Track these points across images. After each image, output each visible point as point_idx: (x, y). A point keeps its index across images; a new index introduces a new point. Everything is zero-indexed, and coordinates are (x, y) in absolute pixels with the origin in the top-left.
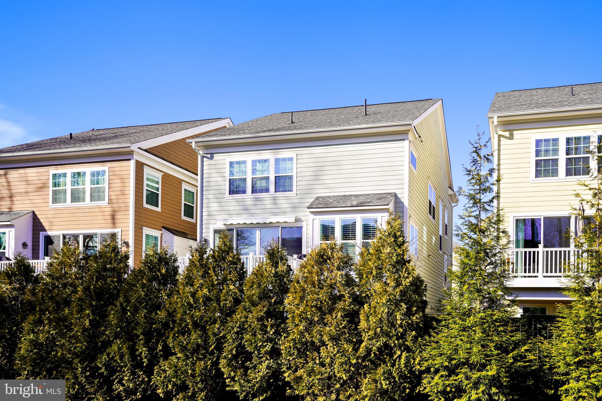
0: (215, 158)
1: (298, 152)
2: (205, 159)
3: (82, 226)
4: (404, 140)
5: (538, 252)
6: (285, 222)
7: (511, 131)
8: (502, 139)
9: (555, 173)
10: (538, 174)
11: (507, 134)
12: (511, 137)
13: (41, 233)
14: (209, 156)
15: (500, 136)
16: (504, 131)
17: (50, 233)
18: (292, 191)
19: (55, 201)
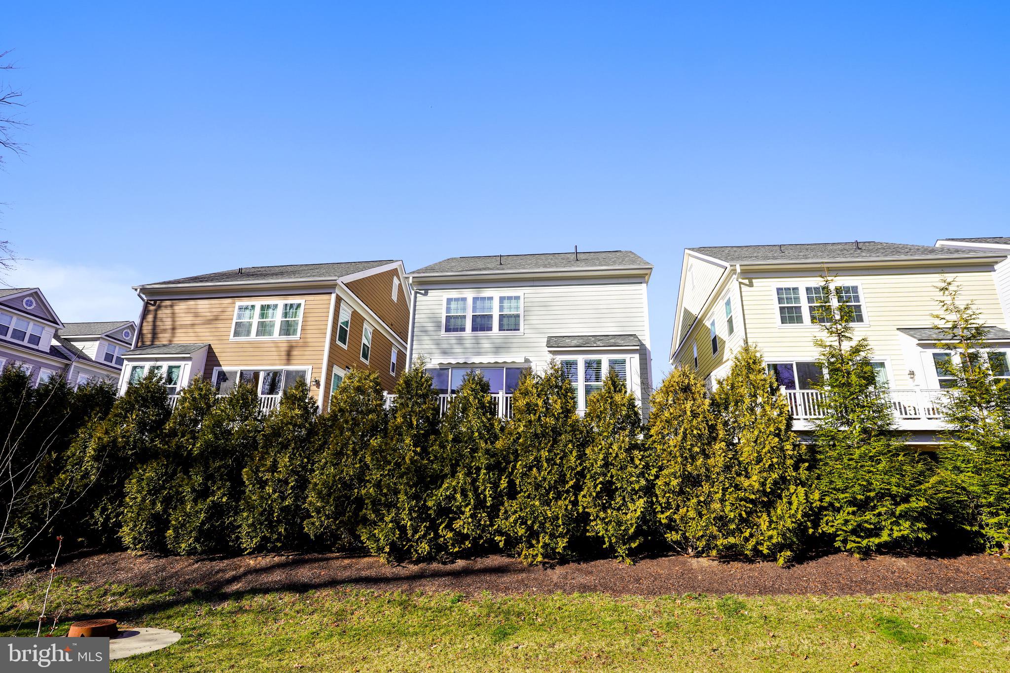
0: (429, 294)
1: (526, 291)
2: (418, 295)
3: (264, 362)
4: (641, 283)
5: (795, 394)
6: (513, 362)
7: (750, 279)
8: (742, 286)
9: (799, 320)
10: (783, 321)
11: (746, 281)
12: (751, 285)
13: (215, 368)
14: (423, 292)
15: (740, 283)
16: (743, 279)
17: (225, 369)
18: (519, 330)
19: (236, 334)
